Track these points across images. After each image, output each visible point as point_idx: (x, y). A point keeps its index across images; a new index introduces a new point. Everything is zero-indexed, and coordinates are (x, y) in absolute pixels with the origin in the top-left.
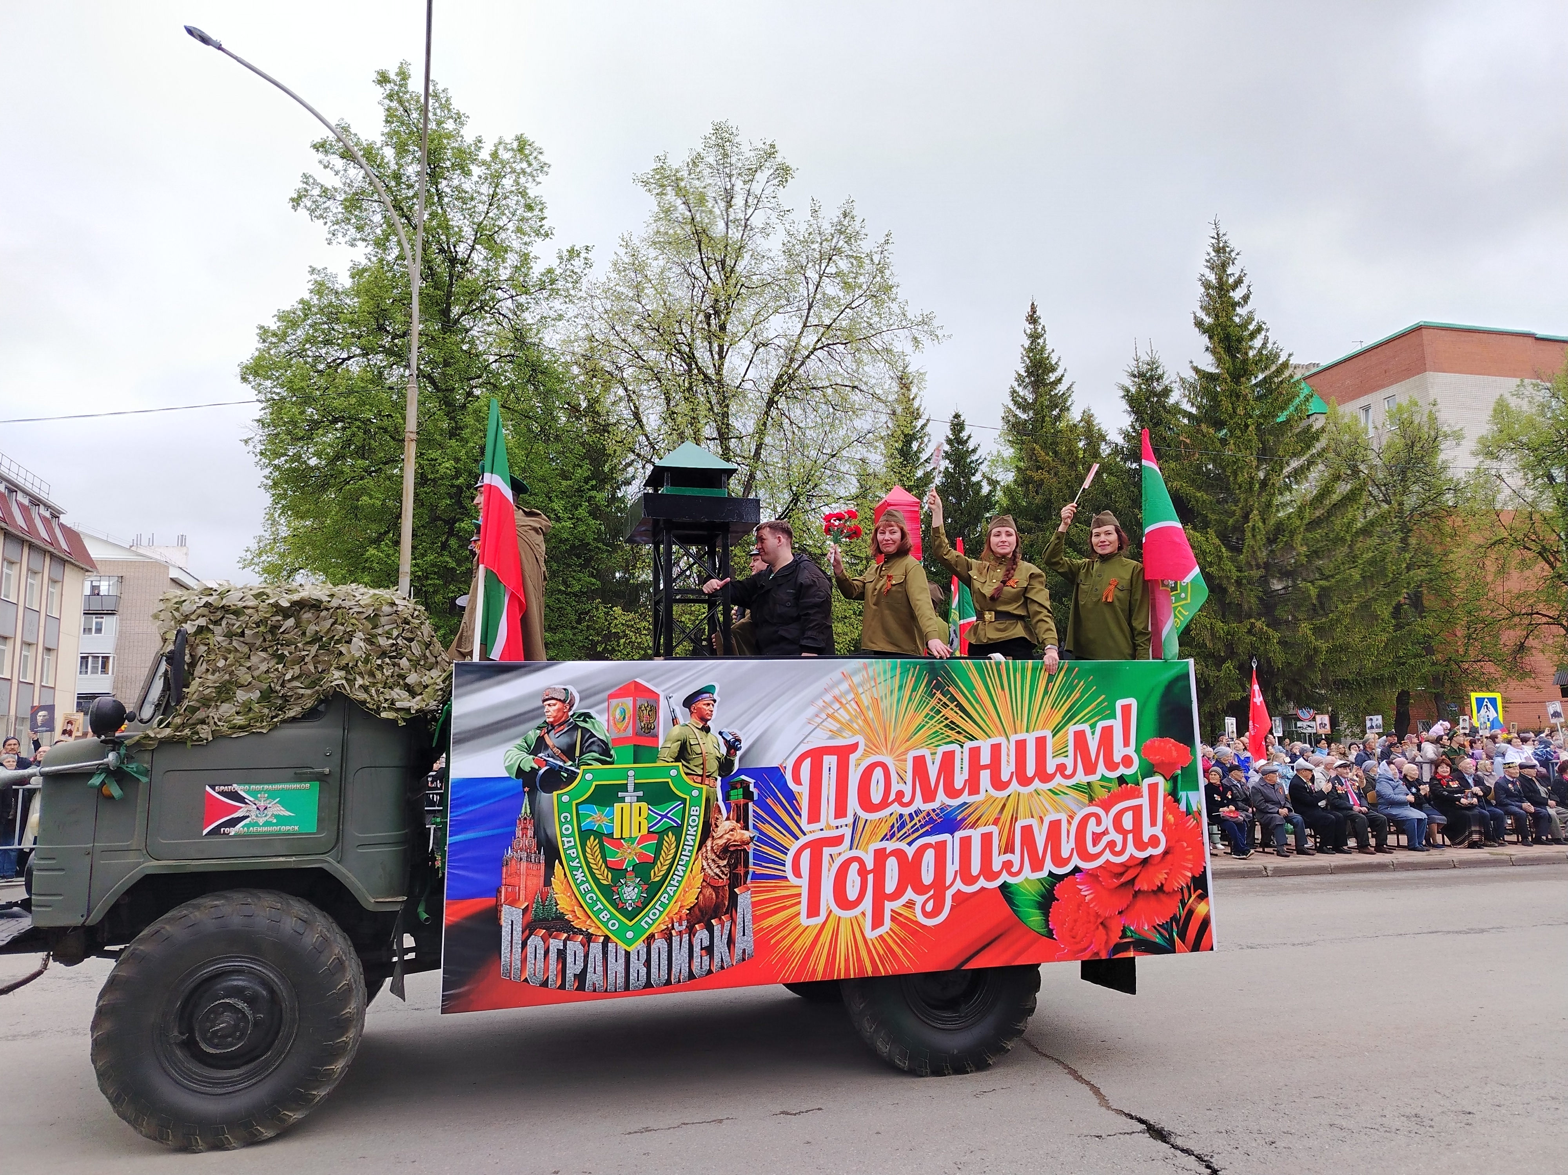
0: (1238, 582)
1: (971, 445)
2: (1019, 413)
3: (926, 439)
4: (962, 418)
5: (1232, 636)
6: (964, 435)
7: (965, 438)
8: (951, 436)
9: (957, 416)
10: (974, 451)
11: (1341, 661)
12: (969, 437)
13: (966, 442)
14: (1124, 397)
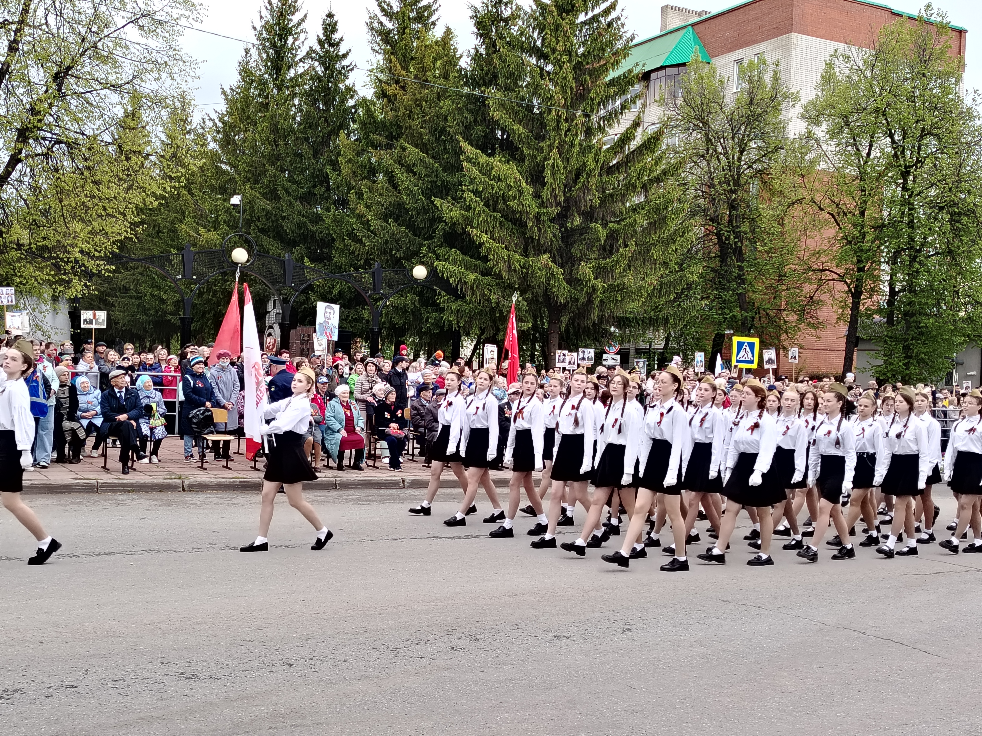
0: (537, 217)
1: (342, 50)
2: (384, 20)
3: (302, 37)
4: (335, 18)
5: (528, 269)
6: (336, 37)
7: (337, 40)
8: (322, 37)
9: (330, 15)
10: (345, 56)
11: (617, 300)
12: (341, 40)
13: (338, 44)
14: (472, 17)
